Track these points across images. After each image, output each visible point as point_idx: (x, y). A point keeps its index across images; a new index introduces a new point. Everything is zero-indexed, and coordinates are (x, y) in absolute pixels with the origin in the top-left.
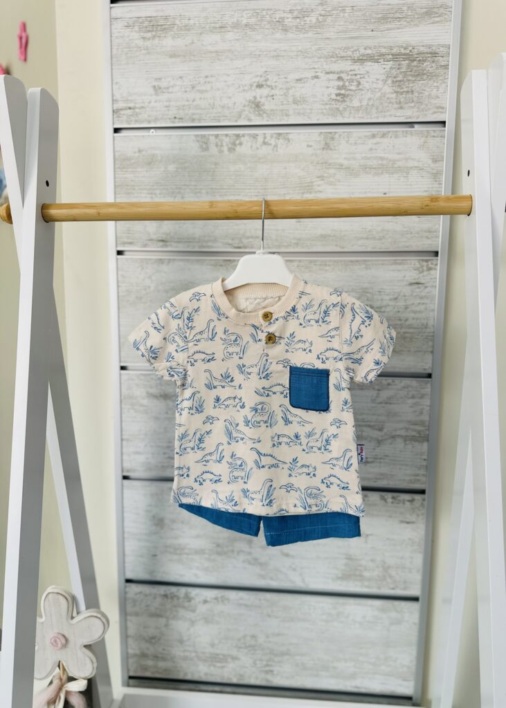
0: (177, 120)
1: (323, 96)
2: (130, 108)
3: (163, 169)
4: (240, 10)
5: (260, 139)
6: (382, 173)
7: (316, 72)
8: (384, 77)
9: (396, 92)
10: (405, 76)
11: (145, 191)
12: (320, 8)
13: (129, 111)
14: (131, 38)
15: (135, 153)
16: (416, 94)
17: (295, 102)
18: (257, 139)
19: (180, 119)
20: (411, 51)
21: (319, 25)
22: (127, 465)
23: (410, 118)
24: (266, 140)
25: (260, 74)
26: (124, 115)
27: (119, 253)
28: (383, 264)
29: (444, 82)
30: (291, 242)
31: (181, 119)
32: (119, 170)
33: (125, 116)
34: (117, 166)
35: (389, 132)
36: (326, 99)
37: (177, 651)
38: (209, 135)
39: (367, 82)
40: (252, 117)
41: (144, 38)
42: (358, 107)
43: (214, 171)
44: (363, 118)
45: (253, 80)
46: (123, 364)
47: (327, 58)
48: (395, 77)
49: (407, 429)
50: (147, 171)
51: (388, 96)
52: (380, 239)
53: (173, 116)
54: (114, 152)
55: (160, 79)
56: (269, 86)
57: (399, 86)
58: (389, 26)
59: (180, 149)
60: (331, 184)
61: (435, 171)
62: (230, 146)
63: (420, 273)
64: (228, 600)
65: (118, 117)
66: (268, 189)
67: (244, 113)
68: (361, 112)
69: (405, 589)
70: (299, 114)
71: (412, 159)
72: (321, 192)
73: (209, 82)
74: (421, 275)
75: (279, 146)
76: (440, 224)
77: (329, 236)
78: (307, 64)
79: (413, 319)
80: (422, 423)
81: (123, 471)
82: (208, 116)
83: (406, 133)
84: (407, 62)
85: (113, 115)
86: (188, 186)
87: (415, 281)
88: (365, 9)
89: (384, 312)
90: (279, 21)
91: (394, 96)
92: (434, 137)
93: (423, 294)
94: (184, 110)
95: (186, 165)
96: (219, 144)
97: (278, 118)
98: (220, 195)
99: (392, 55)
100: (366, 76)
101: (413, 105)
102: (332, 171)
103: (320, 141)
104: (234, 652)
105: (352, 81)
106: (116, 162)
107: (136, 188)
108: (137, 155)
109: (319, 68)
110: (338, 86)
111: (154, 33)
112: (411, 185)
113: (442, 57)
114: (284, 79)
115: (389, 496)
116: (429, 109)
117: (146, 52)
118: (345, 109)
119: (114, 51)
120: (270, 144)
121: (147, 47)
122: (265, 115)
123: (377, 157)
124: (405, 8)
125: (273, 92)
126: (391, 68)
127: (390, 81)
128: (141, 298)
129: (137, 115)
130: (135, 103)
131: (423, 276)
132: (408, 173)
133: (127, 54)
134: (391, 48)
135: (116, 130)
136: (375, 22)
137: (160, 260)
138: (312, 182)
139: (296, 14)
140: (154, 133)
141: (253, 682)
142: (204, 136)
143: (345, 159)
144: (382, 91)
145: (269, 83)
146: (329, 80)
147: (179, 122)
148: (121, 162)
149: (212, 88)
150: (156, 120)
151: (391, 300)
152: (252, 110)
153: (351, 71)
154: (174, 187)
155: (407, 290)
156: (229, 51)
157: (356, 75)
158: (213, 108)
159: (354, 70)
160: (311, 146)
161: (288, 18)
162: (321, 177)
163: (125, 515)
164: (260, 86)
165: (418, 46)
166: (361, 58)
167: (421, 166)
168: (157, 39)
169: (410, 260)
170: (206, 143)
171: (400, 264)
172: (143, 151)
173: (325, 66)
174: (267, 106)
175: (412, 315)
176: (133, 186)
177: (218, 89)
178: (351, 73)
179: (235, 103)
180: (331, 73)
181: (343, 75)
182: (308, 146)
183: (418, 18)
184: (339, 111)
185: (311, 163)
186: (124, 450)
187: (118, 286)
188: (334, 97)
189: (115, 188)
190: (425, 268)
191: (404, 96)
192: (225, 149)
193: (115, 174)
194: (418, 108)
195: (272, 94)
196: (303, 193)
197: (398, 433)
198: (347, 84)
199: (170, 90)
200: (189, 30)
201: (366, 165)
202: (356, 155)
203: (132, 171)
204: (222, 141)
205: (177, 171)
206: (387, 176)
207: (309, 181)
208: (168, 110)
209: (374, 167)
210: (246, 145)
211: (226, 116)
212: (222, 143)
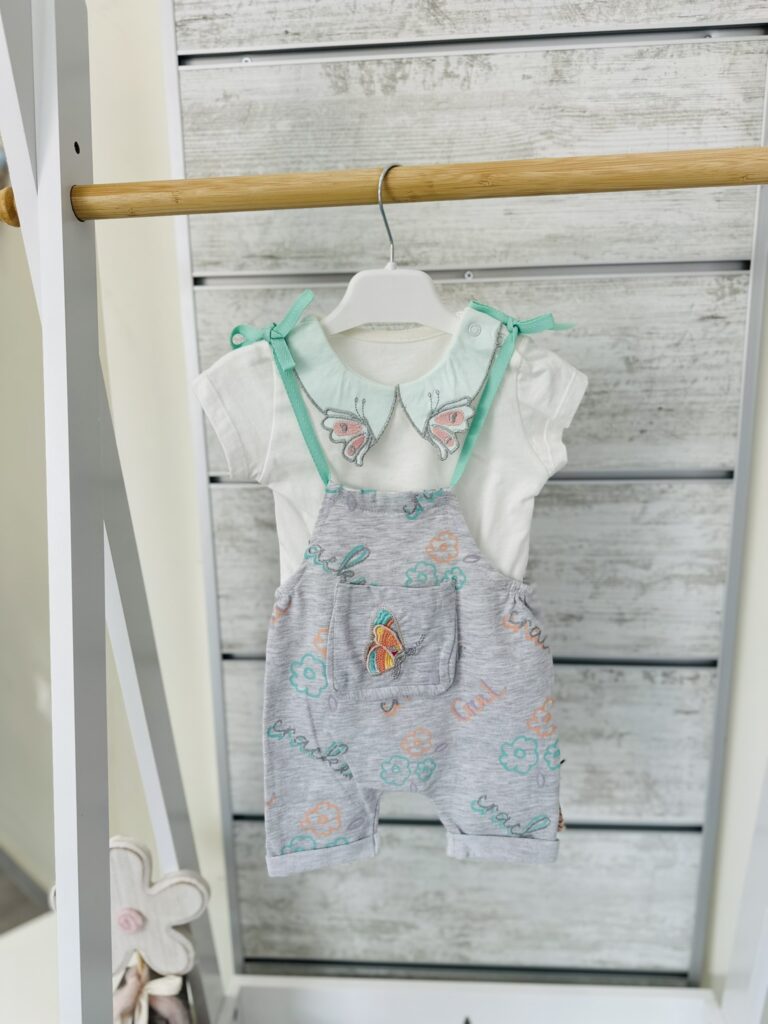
0: (290, 37)
2: (205, 18)
3: (267, 129)
5: (439, 67)
6: (655, 123)
13: (203, 22)
15: (218, 100)
18: (433, 67)
19: (295, 34)
22: (227, 637)
23: (706, 18)
24: (450, 69)
26: (195, 30)
27: (197, 281)
28: (655, 285)
30: (495, 251)
31: (298, 34)
32: (189, 133)
33: (196, 33)
34: (187, 126)
35: (669, 46)
37: (320, 920)
38: (348, 62)
42: (613, 2)
43: (359, 129)
44: (623, 21)
46: (213, 474)
49: (690, 565)
50: (240, 133)
52: (651, 241)
53: (284, 30)
54: (180, 100)
59: (298, 90)
60: (565, 145)
61: (748, 117)
62: (385, 81)
63: (719, 299)
64: (398, 840)
65: (185, 34)
67: (409, 19)
68: (619, 10)
69: (680, 814)
70: (508, 17)
71: (708, 95)
74: (720, 303)
75: (473, 79)
76: (754, 213)
77: (563, 237)
79: (706, 378)
80: (716, 554)
81: (221, 646)
82: (345, 27)
83: (699, 48)
85: (176, 31)
86: (311, 156)
87: (709, 314)
89: (657, 368)
92: (748, 53)
93: (723, 335)
94: (301, 17)
95: (309, 119)
96: (367, 79)
97: (471, 26)
102: (567, 122)
103: (545, 67)
104: (410, 918)
106: (185, 119)
107: (223, 165)
108: (221, 104)
112: (706, 142)
115: (658, 672)
120: (457, 76)
122: (446, 22)
123: (645, 93)
129: (217, 29)
130: (215, 8)
131: (724, 304)
132: (700, 121)
135: (183, 60)
137: (268, 290)
138: (531, 143)
140: (250, 63)
141: (439, 959)
142: (338, 65)
143: (590, 98)
147: (293, 40)
148: (194, 119)
150: (253, 38)
151: (668, 346)
152: (423, 14)
154: (289, 160)
155: (697, 330)
158: (353, 12)
160: (529, 77)
162: (548, 134)
163: (229, 715)
167: (723, 108)
169: (701, 276)
170: (343, 78)
171: (685, 284)
172: (230, 96)
175: (704, 373)
176: (216, 161)
184: (580, 9)
185: (530, 108)
186: (223, 614)
187: (198, 340)
189: (185, 167)
190: (727, 290)
192: (377, 87)
193: (183, 141)
197: (676, 571)
201: (626, 110)
202: (610, 92)
203: (214, 135)
204: (370, 73)
205: (292, 131)
206: (663, 127)
207: (527, 140)
208: (274, 19)
209: (641, 111)
210: (414, 78)
211: (377, 27)
212: (371, 77)
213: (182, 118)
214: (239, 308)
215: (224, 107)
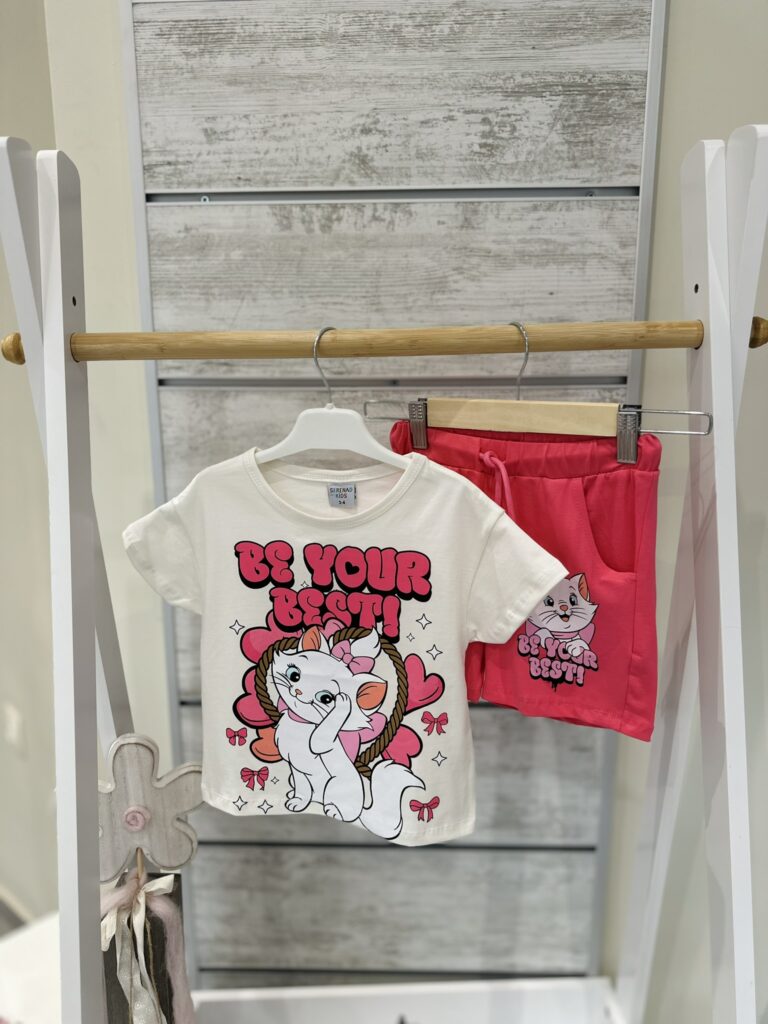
0: (241, 183)
1: (461, 147)
2: (169, 163)
3: (222, 257)
4: (334, 12)
5: (368, 212)
6: (547, 264)
7: (451, 111)
8: (550, 120)
9: (568, 142)
10: (581, 119)
11: (197, 291)
12: (456, 11)
13: (168, 167)
14: (166, 53)
15: (179, 232)
16: (598, 146)
17: (420, 156)
18: (363, 212)
19: (247, 180)
20: (589, 80)
21: (454, 37)
22: (184, 686)
23: (588, 181)
24: (377, 214)
25: (366, 113)
26: (160, 173)
27: (162, 382)
29: (638, 129)
31: (249, 180)
32: (155, 258)
33: (162, 176)
34: (153, 252)
35: (558, 202)
36: (465, 151)
38: (291, 205)
39: (526, 127)
40: (355, 177)
41: (187, 54)
42: (512, 164)
43: (301, 261)
44: (519, 181)
45: (357, 122)
47: (466, 89)
48: (566, 120)
50: (198, 260)
51: (557, 148)
53: (236, 176)
54: (148, 231)
55: (214, 118)
56: (380, 132)
57: (572, 133)
58: (559, 41)
59: (248, 226)
60: (473, 279)
61: (623, 261)
62: (323, 221)
65: (152, 176)
66: (382, 287)
67: (343, 171)
68: (516, 172)
69: (576, 836)
70: (425, 174)
71: (591, 242)
72: (458, 291)
73: (289, 125)
75: (397, 221)
78: (436, 98)
81: (179, 694)
82: (289, 176)
83: (583, 204)
84: (584, 96)
85: (144, 174)
86: (261, 282)
88: (522, 14)
90: (393, 31)
91: (565, 148)
92: (622, 209)
94: (252, 166)
95: (258, 251)
96: (307, 219)
97: (395, 179)
98: (310, 297)
99: (563, 86)
100: (524, 118)
101: (592, 161)
102: (475, 261)
103: (457, 215)
104: (346, 930)
105: (502, 125)
106: (152, 246)
107: (183, 285)
109: (454, 105)
110: (483, 132)
111: (202, 46)
112: (589, 281)
113: (636, 90)
114: (404, 122)
116: (616, 168)
117: (190, 75)
118: (493, 168)
119: (142, 74)
120: (383, 220)
121: (192, 68)
122: (374, 175)
123: (540, 239)
124: (582, 14)
125: (387, 140)
126: (561, 106)
127: (559, 126)
128: (196, 449)
129: (180, 173)
130: (177, 156)
132: (584, 263)
133: (161, 78)
134: (561, 75)
135: (149, 198)
136: (536, 35)
137: (224, 392)
138: (446, 277)
139: (419, 19)
140: (208, 202)
142: (283, 207)
143: (494, 241)
144: (548, 140)
145: (380, 127)
146: (470, 123)
147: (245, 185)
148: (157, 246)
149: (294, 132)
150: (210, 182)
152: (355, 168)
153: (502, 109)
154: (241, 284)
156: (319, 76)
157: (509, 115)
158: (296, 165)
159: (507, 108)
160: (443, 223)
161: (407, 26)
162: (459, 270)
164: (366, 131)
165: (600, 73)
166: (516, 90)
167: (603, 252)
168: (207, 56)
169: (585, 389)
170: (287, 218)
171: (572, 395)
172: (191, 229)
173: (463, 102)
174: (379, 162)
176: (178, 282)
177: (304, 136)
178: (502, 112)
179: (329, 157)
180: (473, 112)
181: (490, 116)
182: (439, 223)
183: (601, 30)
184: (485, 170)
185: (445, 248)
187: (162, 431)
188: (476, 148)
189: (151, 286)
191: (580, 148)
192: (316, 226)
193: (150, 265)
194: (600, 167)
195: (383, 143)
196: (433, 293)
198: (496, 129)
199: (231, 136)
200: (255, 42)
201: (524, 251)
202: (510, 237)
203: (176, 260)
204: (311, 215)
205: (244, 260)
206: (555, 267)
207: (441, 275)
208: (228, 167)
209: (536, 253)
210: (347, 221)
211: (315, 177)
212: (311, 218)
213: (149, 245)
214: (198, 406)
215: (185, 237)
